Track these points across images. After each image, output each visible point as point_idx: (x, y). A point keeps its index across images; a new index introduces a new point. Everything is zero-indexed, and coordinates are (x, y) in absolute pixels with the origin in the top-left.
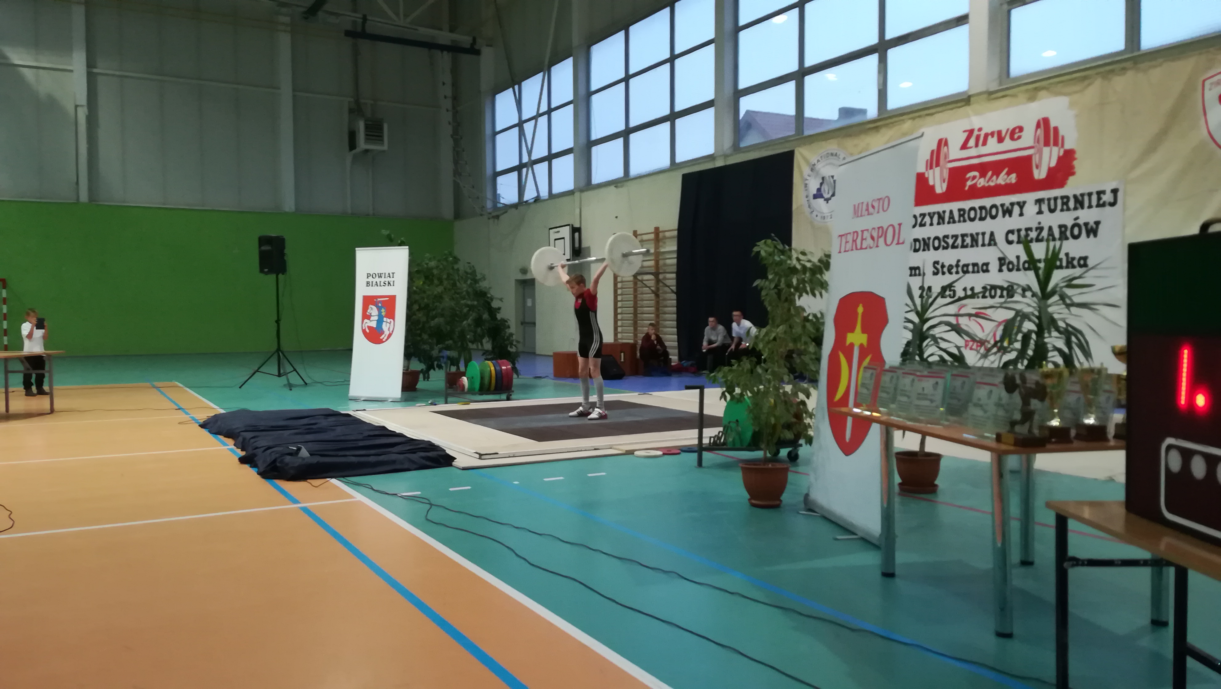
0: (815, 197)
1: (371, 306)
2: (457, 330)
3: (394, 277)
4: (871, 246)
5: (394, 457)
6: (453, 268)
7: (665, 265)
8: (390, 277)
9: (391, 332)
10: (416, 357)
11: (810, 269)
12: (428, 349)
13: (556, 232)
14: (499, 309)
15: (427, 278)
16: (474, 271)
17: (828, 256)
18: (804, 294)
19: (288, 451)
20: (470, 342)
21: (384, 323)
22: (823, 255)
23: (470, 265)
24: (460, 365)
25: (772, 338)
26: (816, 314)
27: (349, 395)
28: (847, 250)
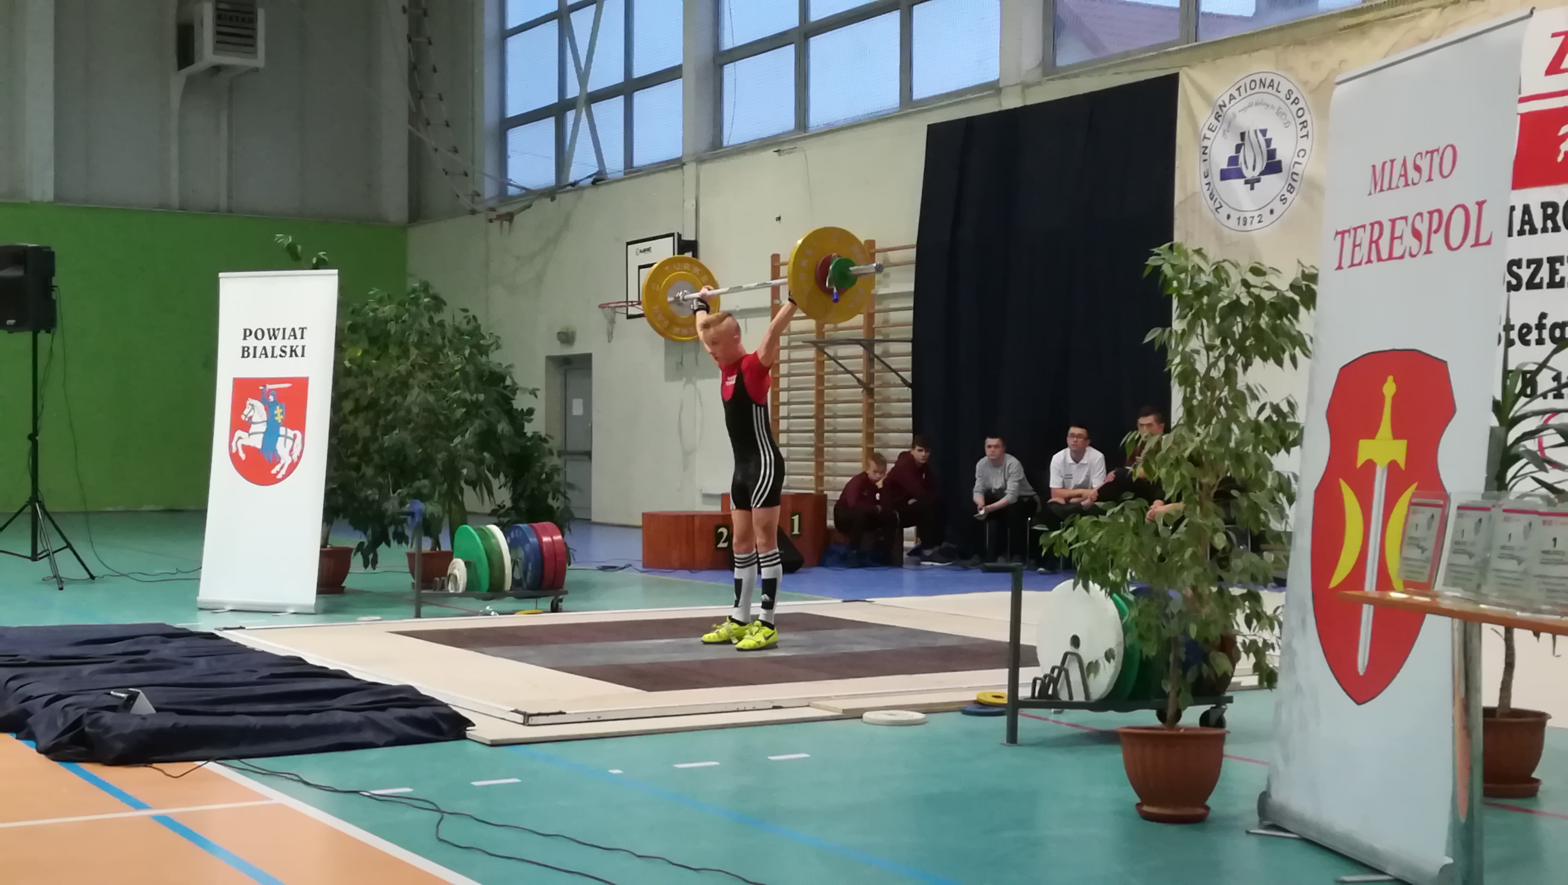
0: (1225, 175)
1: (251, 401)
2: (439, 456)
3: (304, 337)
4: (1414, 253)
5: (339, 717)
6: (431, 320)
7: (886, 323)
8: (295, 338)
9: (296, 460)
10: (344, 518)
11: (1271, 303)
12: (377, 497)
13: (641, 252)
14: (531, 411)
15: (373, 340)
16: (478, 327)
17: (1313, 278)
18: (1257, 361)
19: (108, 701)
20: (467, 483)
21: (280, 438)
22: (1300, 275)
23: (467, 314)
24: (440, 535)
25: (1187, 454)
26: (1278, 405)
27: (198, 598)
28: (1355, 262)
